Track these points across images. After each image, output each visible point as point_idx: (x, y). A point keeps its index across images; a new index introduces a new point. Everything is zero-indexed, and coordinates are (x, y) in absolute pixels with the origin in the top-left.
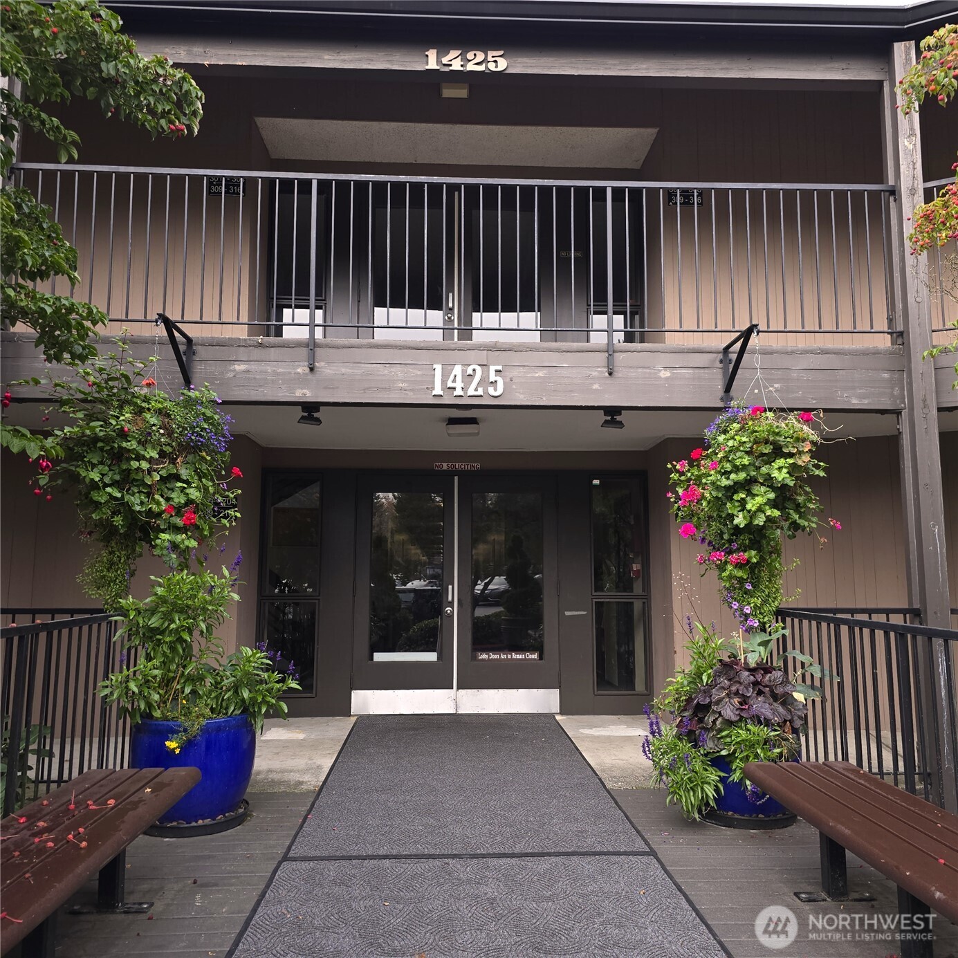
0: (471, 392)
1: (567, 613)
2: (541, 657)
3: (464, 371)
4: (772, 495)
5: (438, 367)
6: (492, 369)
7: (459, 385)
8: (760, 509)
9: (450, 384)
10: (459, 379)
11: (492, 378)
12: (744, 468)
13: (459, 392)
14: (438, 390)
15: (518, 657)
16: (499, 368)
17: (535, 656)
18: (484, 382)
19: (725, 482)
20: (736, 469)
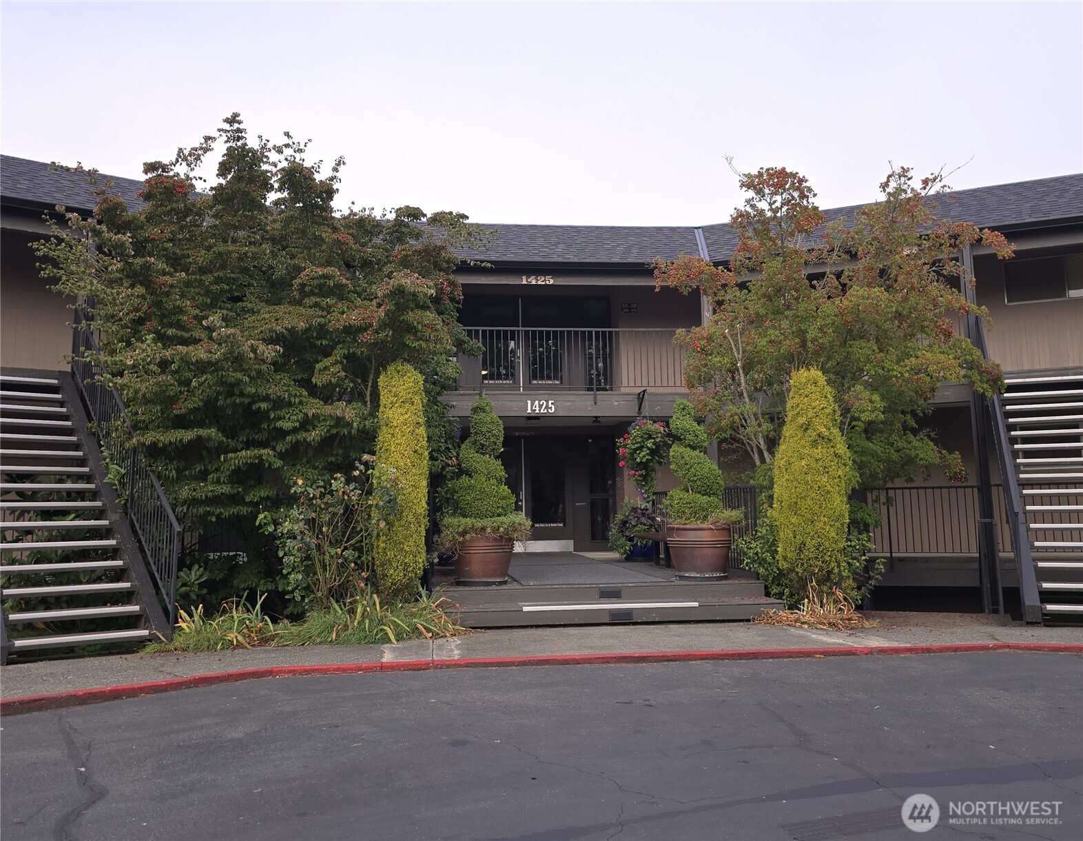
0: (542, 411)
1: (577, 504)
2: (564, 525)
3: (539, 403)
4: (648, 452)
5: (529, 402)
6: (550, 402)
7: (537, 409)
8: (644, 456)
9: (534, 408)
10: (537, 406)
11: (550, 406)
12: (639, 442)
13: (537, 411)
14: (529, 411)
15: (554, 525)
16: (553, 402)
17: (562, 525)
18: (547, 407)
19: (633, 447)
20: (637, 443)
